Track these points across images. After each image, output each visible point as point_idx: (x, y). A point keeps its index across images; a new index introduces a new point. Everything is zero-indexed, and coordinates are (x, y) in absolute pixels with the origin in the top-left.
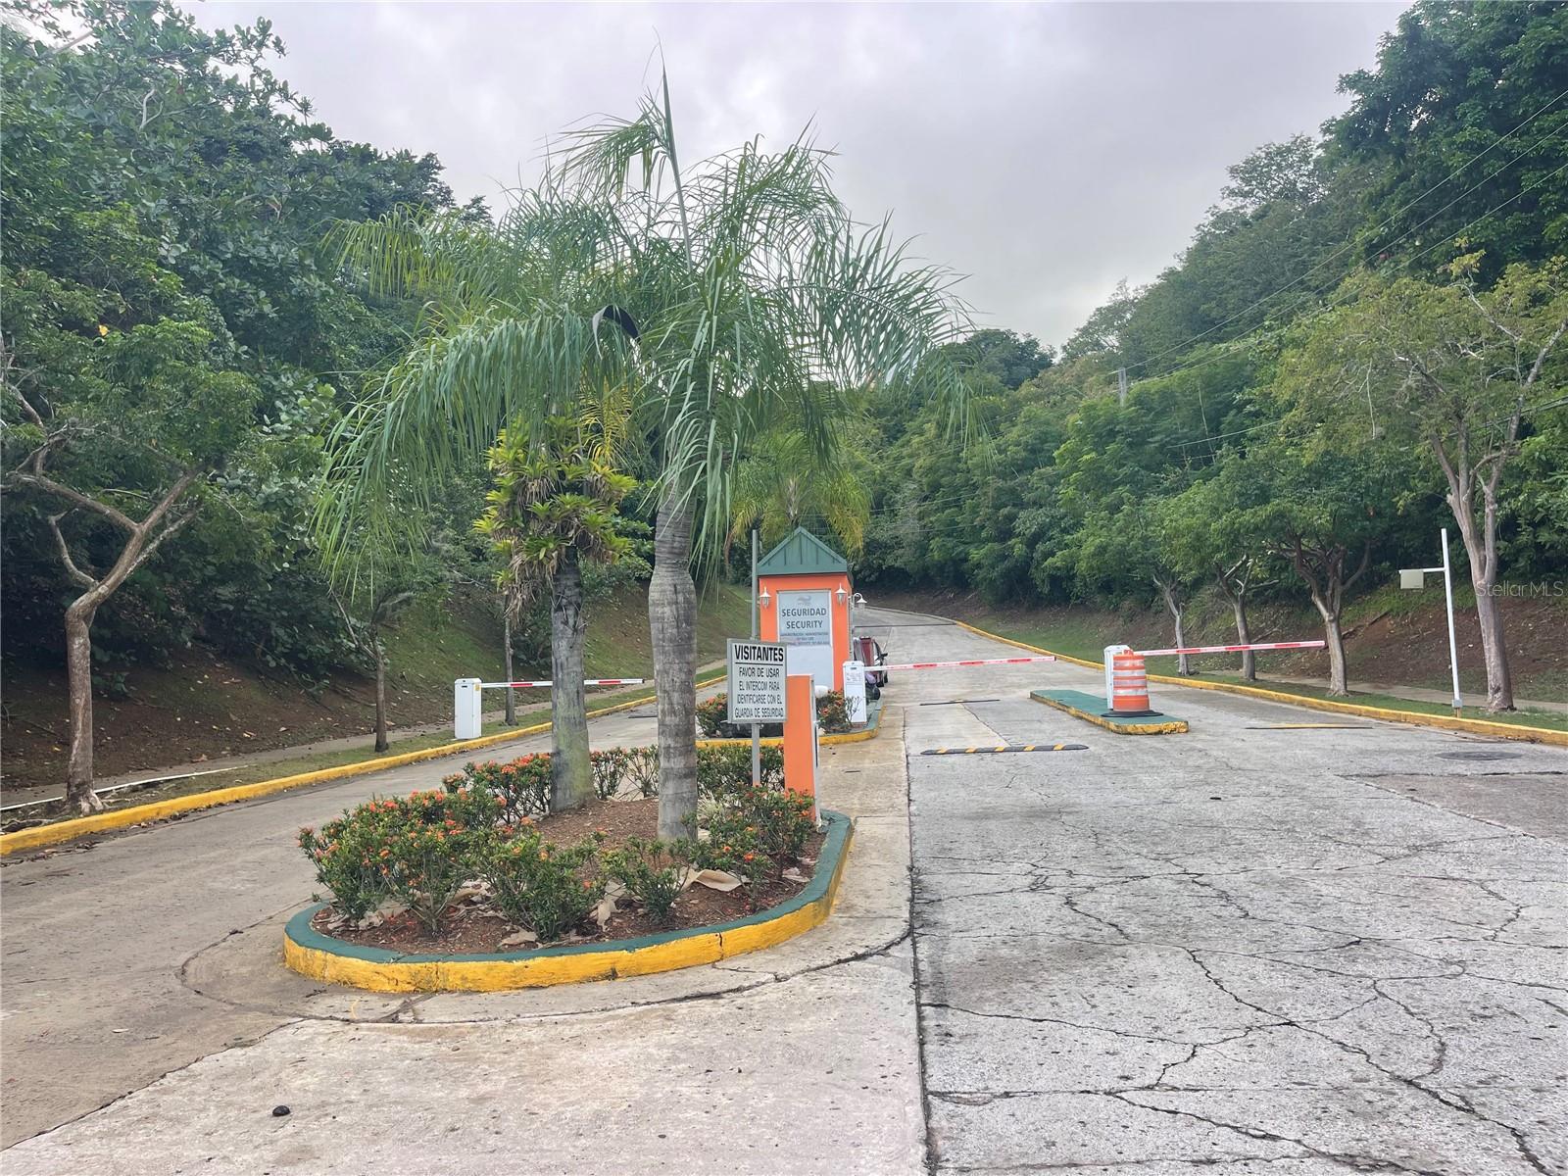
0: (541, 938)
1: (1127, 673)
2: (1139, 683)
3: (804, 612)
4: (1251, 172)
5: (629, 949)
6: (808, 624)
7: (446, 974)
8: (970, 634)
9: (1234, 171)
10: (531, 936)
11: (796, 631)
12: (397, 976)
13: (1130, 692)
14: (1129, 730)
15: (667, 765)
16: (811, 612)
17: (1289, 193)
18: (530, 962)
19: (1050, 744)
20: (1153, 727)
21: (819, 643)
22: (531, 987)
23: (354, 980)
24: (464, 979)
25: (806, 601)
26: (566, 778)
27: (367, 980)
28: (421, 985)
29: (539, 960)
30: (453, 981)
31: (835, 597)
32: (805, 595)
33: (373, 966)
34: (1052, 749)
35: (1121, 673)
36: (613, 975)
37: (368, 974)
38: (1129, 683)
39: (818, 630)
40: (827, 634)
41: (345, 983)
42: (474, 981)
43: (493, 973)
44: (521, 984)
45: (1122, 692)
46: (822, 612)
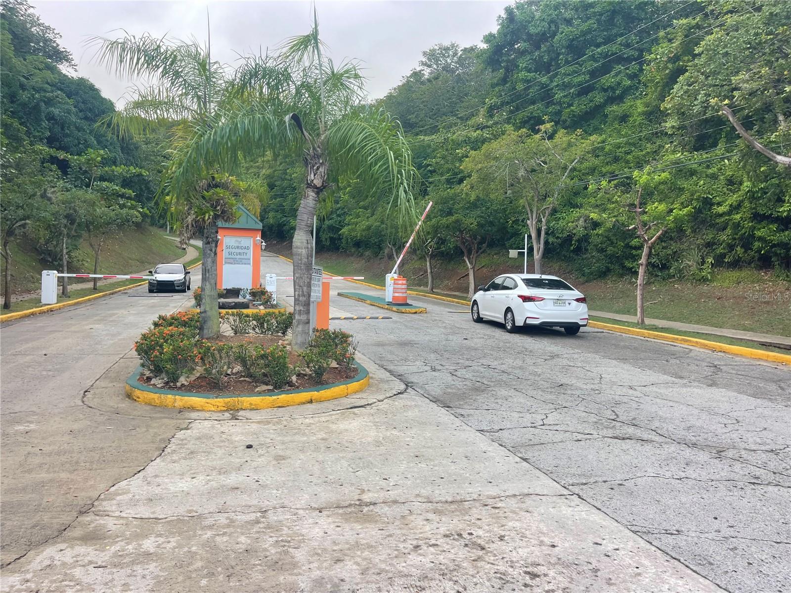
0: (275, 388)
1: (399, 286)
2: (404, 291)
3: (238, 247)
4: (432, 56)
5: (318, 391)
6: (240, 254)
7: (242, 402)
9: (425, 53)
10: (270, 387)
11: (233, 256)
12: (218, 404)
13: (400, 295)
14: (403, 311)
15: (299, 318)
16: (241, 248)
17: (446, 68)
18: (279, 397)
19: (377, 316)
20: (414, 311)
21: (245, 264)
22: (279, 407)
23: (194, 406)
24: (251, 404)
25: (240, 242)
26: (209, 324)
27: (202, 406)
28: (230, 407)
29: (283, 396)
30: (246, 405)
31: (254, 241)
32: (239, 239)
33: (204, 400)
34: (377, 318)
35: (396, 286)
36: (311, 402)
37: (202, 404)
38: (400, 291)
39: (245, 257)
40: (249, 259)
41: (188, 408)
42: (255, 405)
43: (264, 401)
44: (276, 406)
45: (397, 295)
46: (248, 248)
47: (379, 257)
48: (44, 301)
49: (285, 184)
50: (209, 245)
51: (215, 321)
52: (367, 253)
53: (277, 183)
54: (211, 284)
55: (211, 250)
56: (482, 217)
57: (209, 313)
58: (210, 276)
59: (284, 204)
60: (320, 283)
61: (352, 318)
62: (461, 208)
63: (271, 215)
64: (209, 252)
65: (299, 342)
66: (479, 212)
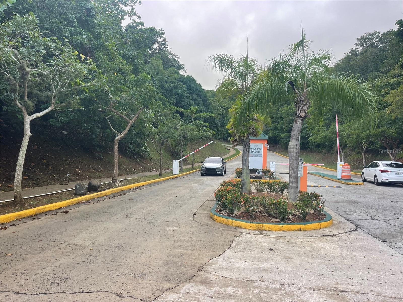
0: (281, 221)
1: (346, 169)
2: (348, 172)
3: (256, 149)
4: (363, 40)
5: (304, 225)
6: (257, 152)
7: (265, 226)
8: (279, 156)
9: (358, 39)
10: (278, 220)
11: (253, 153)
12: (253, 226)
13: (346, 174)
14: (349, 183)
15: (292, 185)
17: (372, 45)
18: (283, 225)
19: (332, 185)
20: (356, 183)
21: (259, 157)
22: (283, 231)
23: (241, 226)
24: (269, 228)
25: (257, 146)
26: (246, 186)
27: (245, 226)
28: (259, 228)
29: (285, 225)
30: (266, 228)
31: (264, 145)
32: (256, 145)
33: (247, 223)
34: (333, 187)
35: (344, 169)
36: (300, 230)
37: (245, 225)
38: (346, 172)
39: (259, 153)
40: (261, 154)
41: (239, 227)
42: (271, 228)
43: (276, 227)
44: (282, 230)
45: (344, 174)
46: (260, 149)
47: (331, 153)
48: (174, 173)
49: (278, 116)
50: (246, 148)
51: (248, 185)
52: (324, 151)
53: (274, 116)
54: (247, 167)
55: (247, 150)
56: (399, 128)
57: (245, 181)
58: (246, 163)
59: (278, 126)
60: (302, 167)
61: (318, 186)
62: (386, 123)
63: (271, 132)
64: (246, 151)
65: (292, 198)
66: (397, 126)
